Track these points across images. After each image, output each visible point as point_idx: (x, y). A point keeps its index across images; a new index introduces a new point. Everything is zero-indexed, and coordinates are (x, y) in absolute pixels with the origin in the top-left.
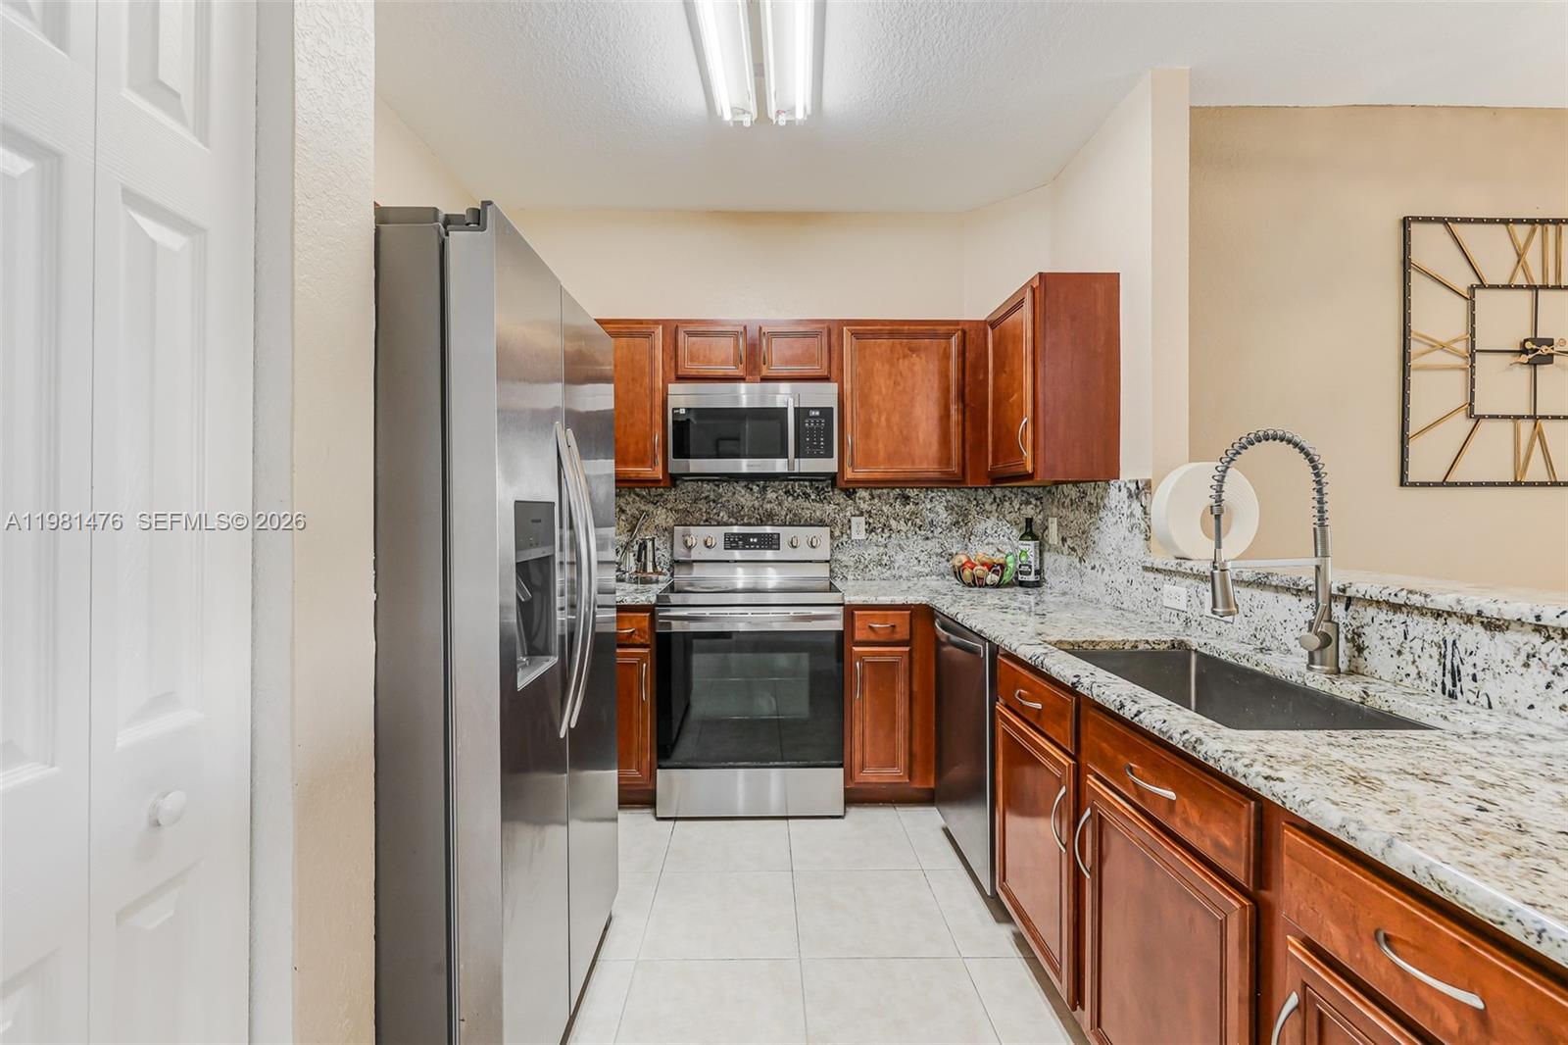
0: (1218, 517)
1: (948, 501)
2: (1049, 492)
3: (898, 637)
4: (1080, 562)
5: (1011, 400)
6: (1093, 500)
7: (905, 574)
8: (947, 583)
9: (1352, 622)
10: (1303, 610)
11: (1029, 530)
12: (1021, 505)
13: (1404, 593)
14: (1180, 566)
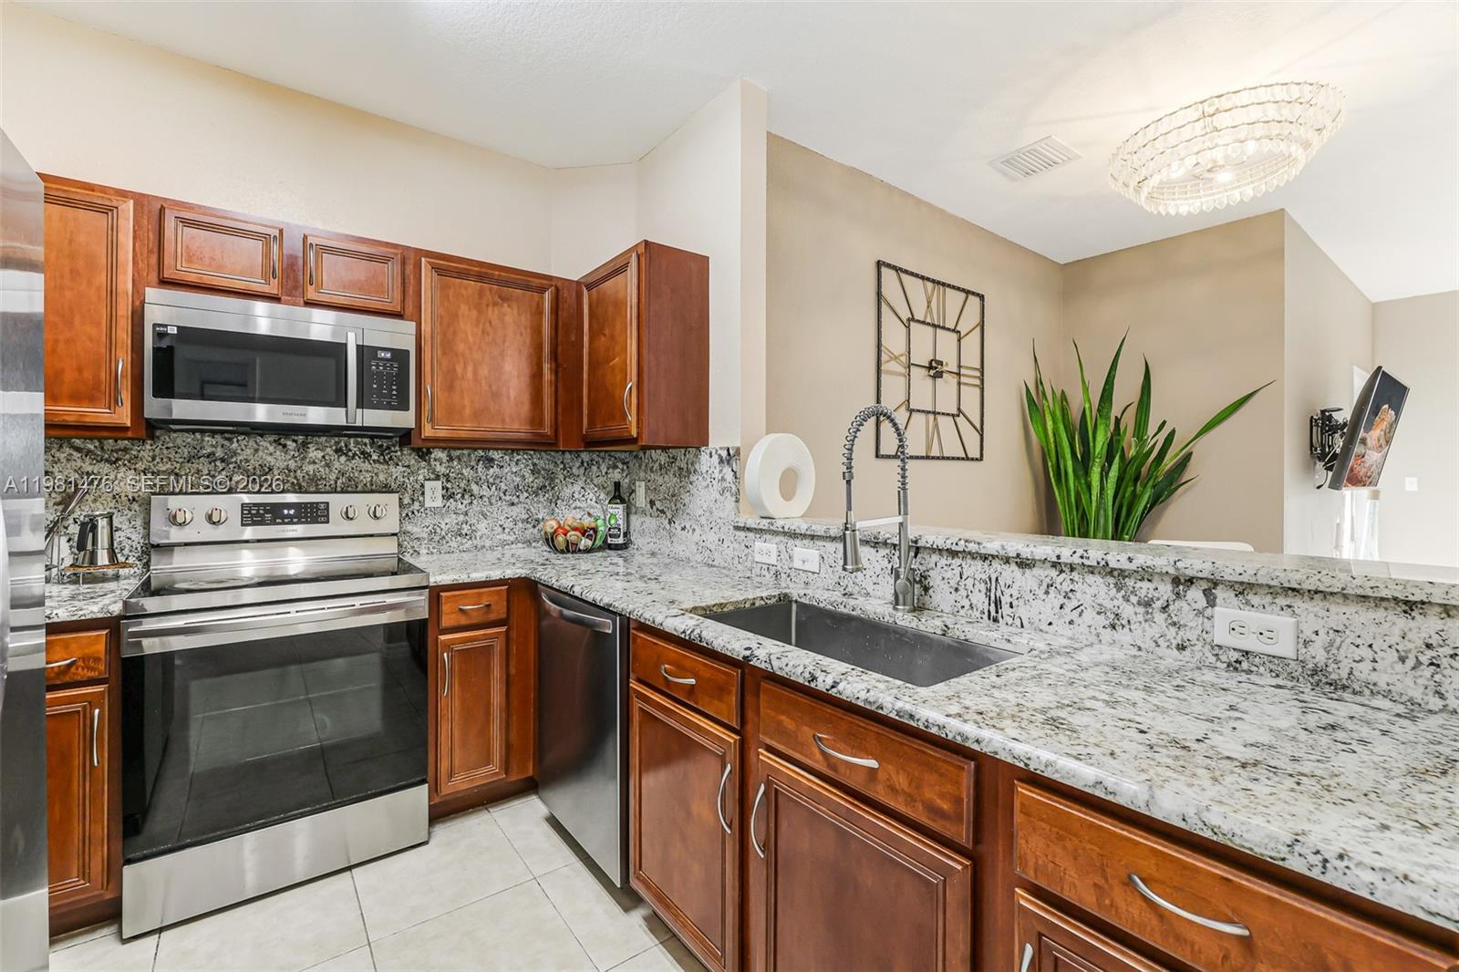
0: (849, 482)
1: (534, 465)
2: (636, 457)
3: (493, 617)
4: (670, 523)
5: (611, 364)
6: (683, 465)
7: (488, 543)
8: (534, 550)
9: (920, 567)
10: (880, 559)
11: (617, 493)
12: (608, 469)
13: (962, 542)
14: (772, 525)
